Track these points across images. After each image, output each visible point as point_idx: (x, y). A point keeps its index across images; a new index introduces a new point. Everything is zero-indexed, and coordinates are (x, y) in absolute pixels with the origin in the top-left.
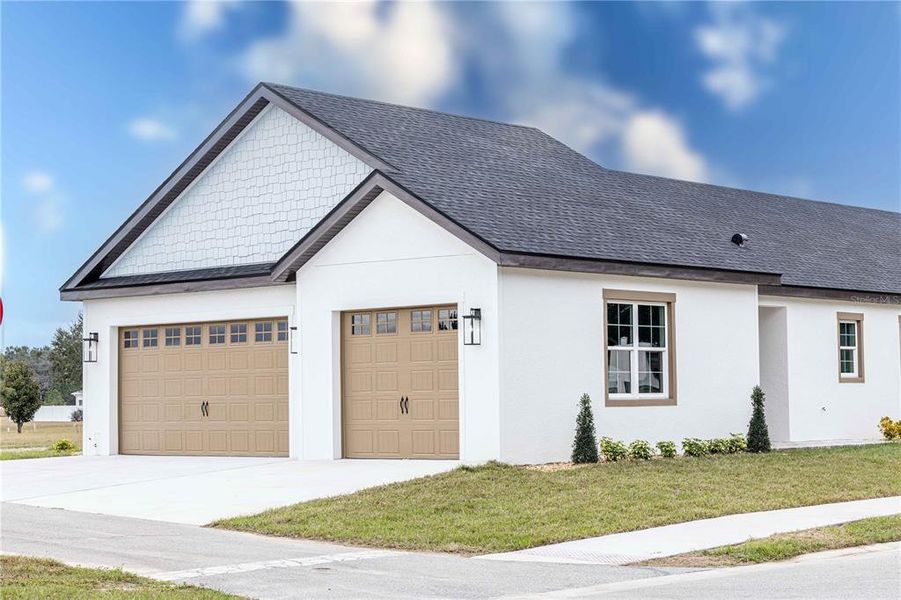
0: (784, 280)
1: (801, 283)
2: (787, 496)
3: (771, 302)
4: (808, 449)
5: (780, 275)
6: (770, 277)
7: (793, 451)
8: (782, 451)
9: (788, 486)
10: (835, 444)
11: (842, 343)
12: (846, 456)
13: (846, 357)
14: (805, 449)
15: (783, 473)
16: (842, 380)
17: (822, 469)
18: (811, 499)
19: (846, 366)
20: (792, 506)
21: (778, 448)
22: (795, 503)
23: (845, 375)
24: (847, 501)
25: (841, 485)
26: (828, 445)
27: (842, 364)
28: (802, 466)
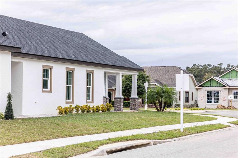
0: (22, 51)
1: (29, 53)
2: (19, 138)
3: (17, 60)
4: (29, 119)
5: (20, 48)
6: (17, 49)
7: (23, 119)
8: (19, 119)
9: (20, 134)
10: (40, 116)
11: (44, 77)
12: (44, 121)
13: (45, 83)
14: (28, 118)
15: (18, 128)
16: (43, 91)
17: (34, 127)
18: (29, 140)
19: (45, 86)
20: (21, 143)
21: (17, 118)
22: (22, 141)
23: (44, 89)
24: (43, 140)
25: (42, 133)
26: (37, 116)
27: (44, 85)
28: (26, 126)
